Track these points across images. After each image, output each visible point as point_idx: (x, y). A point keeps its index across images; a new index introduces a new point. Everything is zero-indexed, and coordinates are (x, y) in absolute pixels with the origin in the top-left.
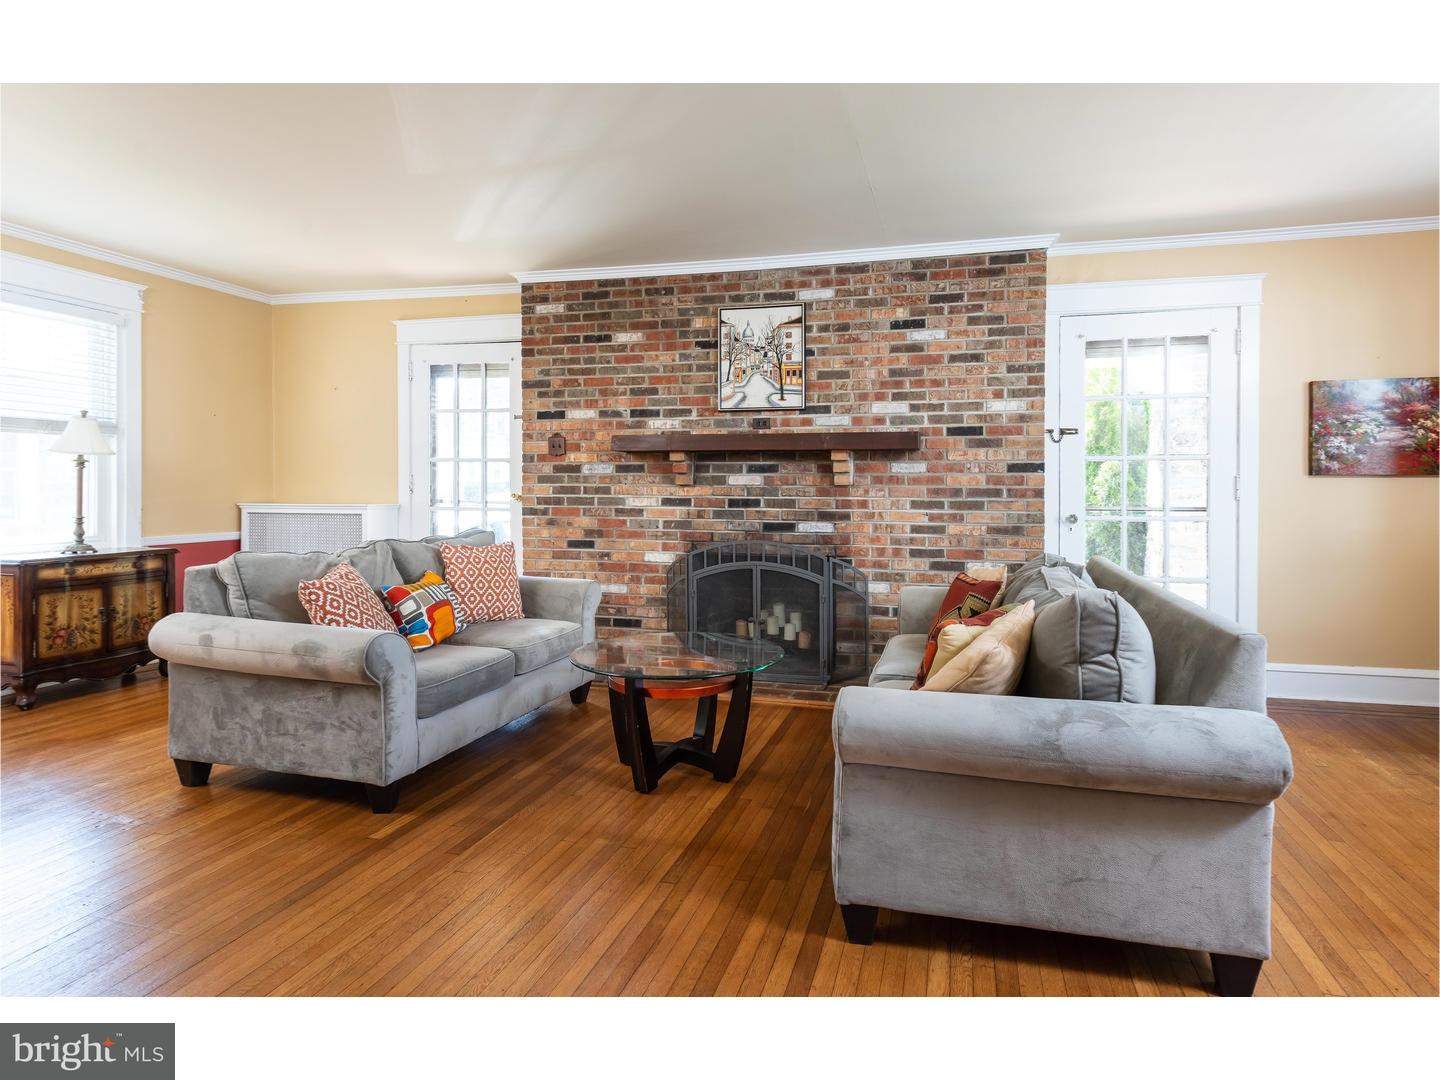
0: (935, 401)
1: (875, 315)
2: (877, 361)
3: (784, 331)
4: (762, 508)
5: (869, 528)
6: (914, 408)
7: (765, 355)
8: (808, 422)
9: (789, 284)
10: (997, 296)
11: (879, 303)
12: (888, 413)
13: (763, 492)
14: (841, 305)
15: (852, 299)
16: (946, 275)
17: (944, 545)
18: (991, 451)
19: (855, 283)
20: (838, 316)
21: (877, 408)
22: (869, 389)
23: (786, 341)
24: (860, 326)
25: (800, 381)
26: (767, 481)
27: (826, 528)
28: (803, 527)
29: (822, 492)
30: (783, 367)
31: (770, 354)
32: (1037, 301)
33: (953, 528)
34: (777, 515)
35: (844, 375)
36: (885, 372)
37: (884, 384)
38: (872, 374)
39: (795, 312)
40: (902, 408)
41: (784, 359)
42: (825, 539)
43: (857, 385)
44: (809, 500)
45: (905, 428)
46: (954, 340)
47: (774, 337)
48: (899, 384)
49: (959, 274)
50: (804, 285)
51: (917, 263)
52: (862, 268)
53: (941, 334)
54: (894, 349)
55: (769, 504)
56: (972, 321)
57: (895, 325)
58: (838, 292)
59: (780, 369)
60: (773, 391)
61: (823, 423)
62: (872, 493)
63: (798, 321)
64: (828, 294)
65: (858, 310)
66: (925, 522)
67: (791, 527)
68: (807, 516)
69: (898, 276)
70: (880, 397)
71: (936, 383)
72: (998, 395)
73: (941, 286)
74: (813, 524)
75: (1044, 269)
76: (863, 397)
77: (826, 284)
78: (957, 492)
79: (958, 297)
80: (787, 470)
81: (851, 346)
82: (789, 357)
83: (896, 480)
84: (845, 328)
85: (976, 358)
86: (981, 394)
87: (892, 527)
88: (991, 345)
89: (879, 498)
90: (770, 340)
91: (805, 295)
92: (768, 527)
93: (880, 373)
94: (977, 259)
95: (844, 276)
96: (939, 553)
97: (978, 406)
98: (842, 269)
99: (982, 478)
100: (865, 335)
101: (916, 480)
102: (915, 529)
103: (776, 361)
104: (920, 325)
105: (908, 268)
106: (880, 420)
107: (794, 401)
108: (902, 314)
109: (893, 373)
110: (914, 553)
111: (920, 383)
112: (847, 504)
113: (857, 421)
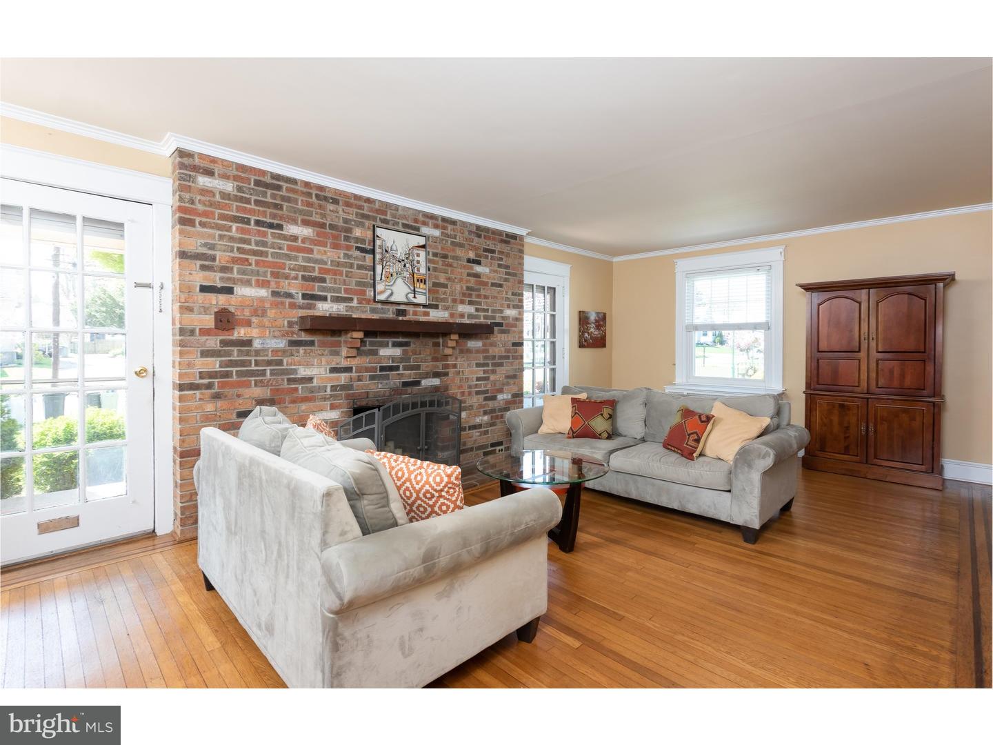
0: (485, 307)
1: (459, 252)
2: (461, 280)
3: (416, 251)
4: (401, 372)
5: (457, 381)
6: (477, 310)
7: (405, 266)
8: (427, 314)
9: (416, 221)
10: (508, 255)
11: (461, 246)
12: (466, 312)
13: (402, 360)
14: (444, 242)
15: (450, 240)
16: (489, 238)
17: (489, 387)
18: (506, 335)
19: (451, 230)
20: (442, 249)
21: (462, 308)
22: (458, 297)
23: (417, 258)
24: (453, 258)
25: (424, 286)
26: (405, 352)
27: (436, 382)
28: (426, 383)
29: (435, 359)
30: (415, 276)
31: (407, 265)
32: (521, 261)
33: (492, 377)
34: (409, 375)
35: (445, 286)
36: (465, 288)
37: (464, 295)
38: (458, 287)
39: (422, 241)
40: (470, 309)
41: (416, 271)
42: (436, 389)
43: (452, 293)
44: (426, 366)
45: (473, 321)
46: (493, 275)
47: (409, 254)
48: (470, 295)
49: (494, 239)
50: (425, 224)
51: (478, 227)
52: (454, 222)
53: (487, 270)
54: (469, 275)
55: (405, 368)
56: (500, 266)
57: (469, 261)
58: (442, 233)
59: (413, 276)
60: (409, 291)
61: (437, 315)
62: (459, 359)
63: (423, 247)
64: (437, 233)
65: (451, 247)
66: (481, 374)
67: (418, 383)
68: (427, 376)
69: (470, 232)
70: (462, 302)
71: (486, 297)
72: (508, 307)
73: (488, 243)
74: (430, 379)
75: (523, 246)
76: (454, 301)
77: (436, 226)
78: (494, 357)
79: (493, 251)
80: (415, 344)
81: (449, 269)
82: (418, 270)
83: (469, 351)
84: (445, 257)
85: (500, 286)
86: (502, 305)
87: (468, 378)
88: (506, 280)
89: (461, 363)
90: (408, 256)
91: (425, 230)
92: (405, 384)
93: (462, 288)
94: (500, 233)
95: (446, 225)
96: (486, 392)
97: (501, 312)
98: (445, 220)
99: (503, 349)
100: (455, 263)
101: (478, 351)
102: (478, 379)
103: (411, 271)
104: (479, 263)
105: (474, 229)
106: (462, 316)
107: (421, 299)
108: (472, 255)
109: (468, 288)
110: (478, 393)
111: (479, 296)
112: (446, 366)
113: (452, 315)
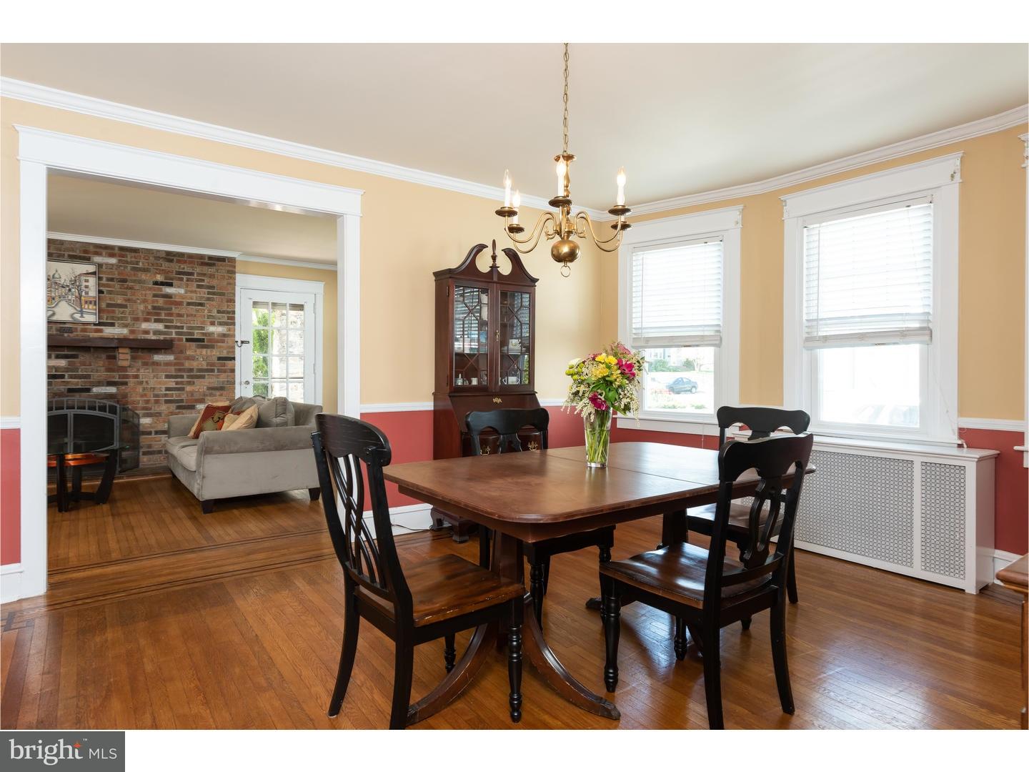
0: (178, 324)
1: (143, 276)
2: (145, 301)
3: (83, 278)
4: (66, 379)
5: (140, 389)
6: (166, 327)
7: (70, 290)
8: (101, 331)
9: (86, 252)
10: (212, 276)
11: (145, 270)
12: (152, 329)
13: (67, 370)
14: (122, 268)
15: (129, 266)
16: (185, 262)
17: (184, 397)
18: (209, 350)
19: (131, 257)
20: (119, 274)
21: (145, 326)
22: (140, 315)
23: (84, 284)
24: (134, 281)
25: (95, 307)
26: (70, 364)
27: (113, 390)
28: (95, 390)
29: (109, 370)
30: (83, 298)
31: (73, 290)
32: (231, 281)
33: (188, 388)
34: (77, 383)
35: (125, 306)
36: (150, 307)
37: (149, 313)
38: (142, 307)
39: (92, 268)
40: (160, 326)
41: (83, 294)
42: (111, 396)
43: (132, 313)
44: (102, 374)
45: (162, 337)
46: (189, 294)
47: (75, 280)
48: (158, 314)
49: (190, 263)
50: (97, 254)
51: (168, 253)
52: (135, 250)
53: (182, 291)
54: (155, 296)
55: (71, 377)
56: (199, 286)
57: (156, 283)
58: (119, 260)
59: (80, 299)
60: (75, 311)
61: (109, 332)
62: (142, 371)
63: (94, 273)
64: (113, 261)
65: (132, 272)
66: (173, 385)
67: (88, 390)
68: (99, 384)
69: (157, 258)
70: (147, 320)
71: (180, 315)
72: (213, 324)
73: (182, 266)
74: (103, 388)
75: (235, 267)
76: (136, 319)
77: (112, 255)
78: (191, 370)
79: (192, 274)
80: (83, 357)
81: (129, 292)
82: (87, 293)
83: (157, 364)
84: (124, 281)
85: (201, 304)
86: (203, 322)
87: (154, 388)
88: (208, 299)
89: (145, 374)
90: (74, 282)
91: (97, 259)
92: (70, 390)
93: (146, 307)
94: (201, 257)
95: (123, 253)
96: (182, 401)
97: (202, 328)
98: (122, 249)
99: (204, 363)
100: (137, 287)
101: (168, 364)
102: (167, 389)
103: (77, 294)
104: (170, 285)
105: (164, 255)
106: (147, 332)
107: (91, 318)
108: (159, 278)
109: (154, 308)
110: (167, 402)
111: (171, 315)
112: (127, 377)
113: (132, 332)
